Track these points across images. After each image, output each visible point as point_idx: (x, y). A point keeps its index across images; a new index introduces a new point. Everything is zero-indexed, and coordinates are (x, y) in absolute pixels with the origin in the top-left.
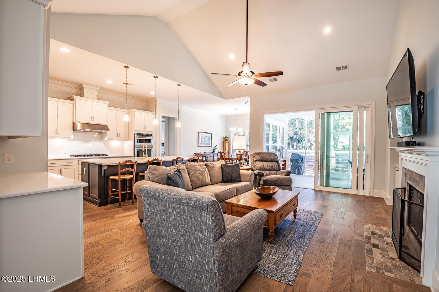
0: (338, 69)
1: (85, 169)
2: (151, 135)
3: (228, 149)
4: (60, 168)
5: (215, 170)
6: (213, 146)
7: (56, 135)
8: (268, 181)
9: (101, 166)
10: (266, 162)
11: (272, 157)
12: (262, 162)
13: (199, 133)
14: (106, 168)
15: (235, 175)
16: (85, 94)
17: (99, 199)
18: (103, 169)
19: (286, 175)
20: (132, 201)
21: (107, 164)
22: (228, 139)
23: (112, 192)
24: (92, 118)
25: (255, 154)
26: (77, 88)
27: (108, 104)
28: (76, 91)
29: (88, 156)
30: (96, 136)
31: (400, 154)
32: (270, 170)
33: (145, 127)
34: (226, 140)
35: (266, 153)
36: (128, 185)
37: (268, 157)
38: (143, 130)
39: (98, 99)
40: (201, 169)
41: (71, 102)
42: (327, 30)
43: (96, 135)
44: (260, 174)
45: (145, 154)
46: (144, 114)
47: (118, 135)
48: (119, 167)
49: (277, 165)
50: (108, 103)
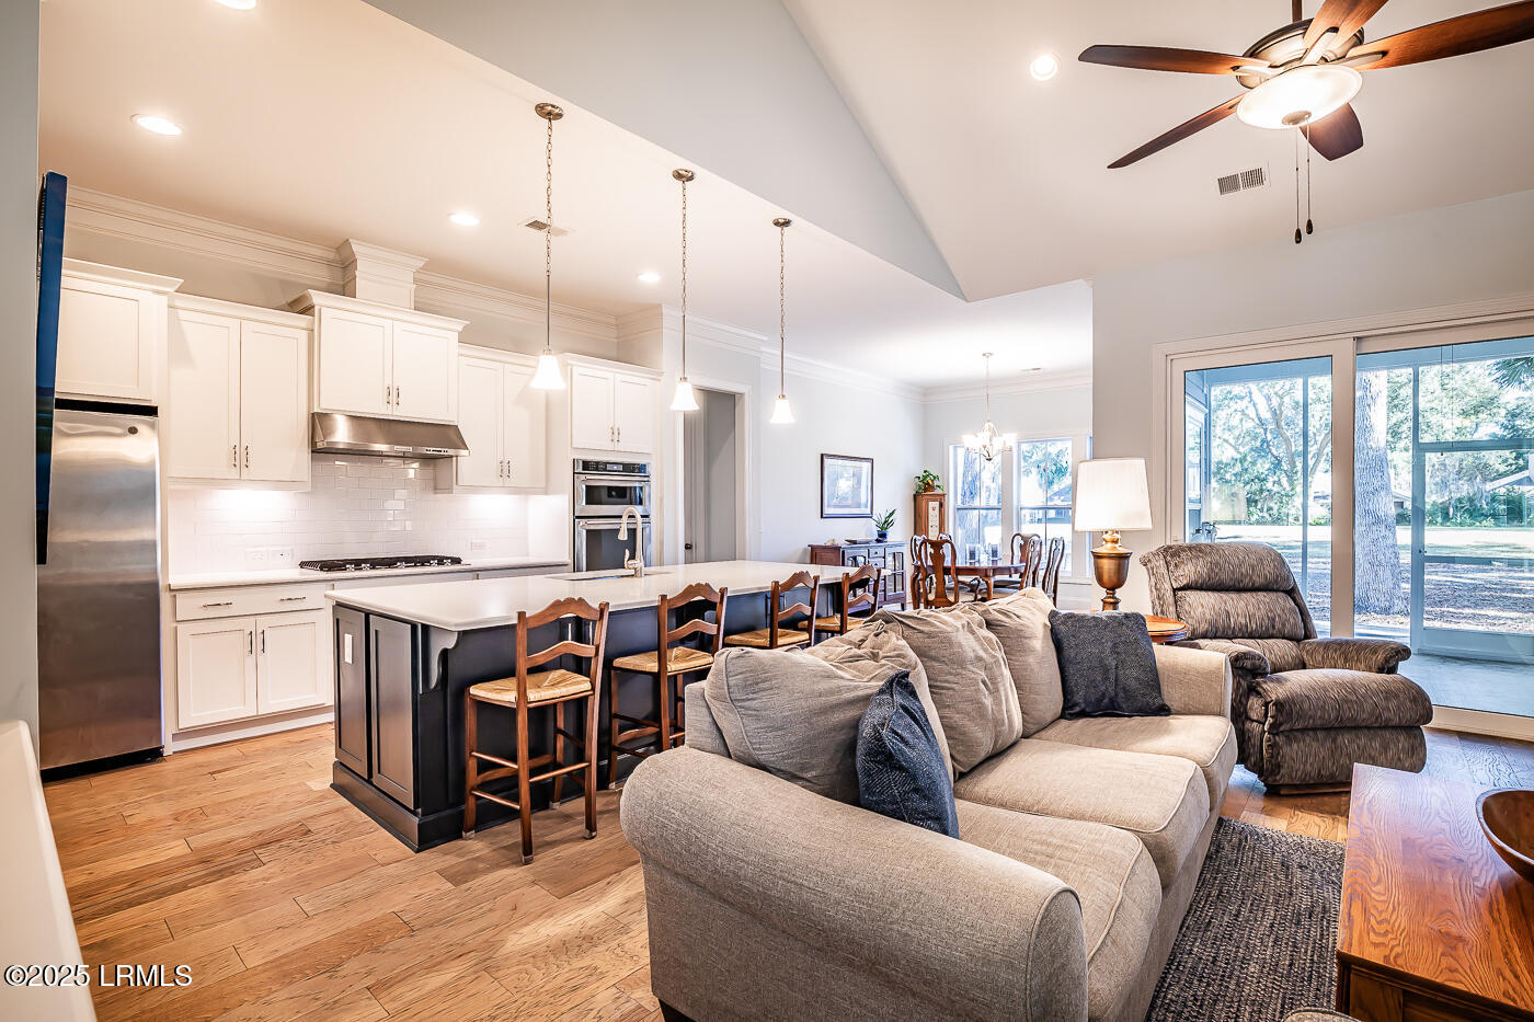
1: (348, 639)
2: (641, 468)
3: (937, 524)
4: (248, 625)
5: (1033, 651)
6: (880, 512)
7: (234, 474)
8: (1306, 706)
9: (422, 633)
10: (1234, 595)
11: (1268, 570)
12: (1216, 594)
13: (826, 460)
14: (450, 643)
15: (1132, 675)
16: (360, 283)
17: (416, 806)
18: (439, 644)
19: (1380, 671)
20: (589, 805)
21: (456, 625)
22: (936, 483)
23: (484, 766)
24: (393, 394)
25: (1172, 553)
26: (330, 263)
27: (460, 333)
28: (323, 274)
29: (375, 563)
30: (411, 473)
32: (1260, 638)
33: (615, 434)
34: (928, 487)
36: (561, 724)
37: (1244, 568)
38: (610, 446)
39: (419, 307)
40: (982, 653)
41: (303, 320)
43: (413, 470)
44: (1248, 664)
45: (632, 557)
46: (610, 375)
47: (505, 470)
48: (522, 633)
49: (1291, 610)
50: (459, 325)
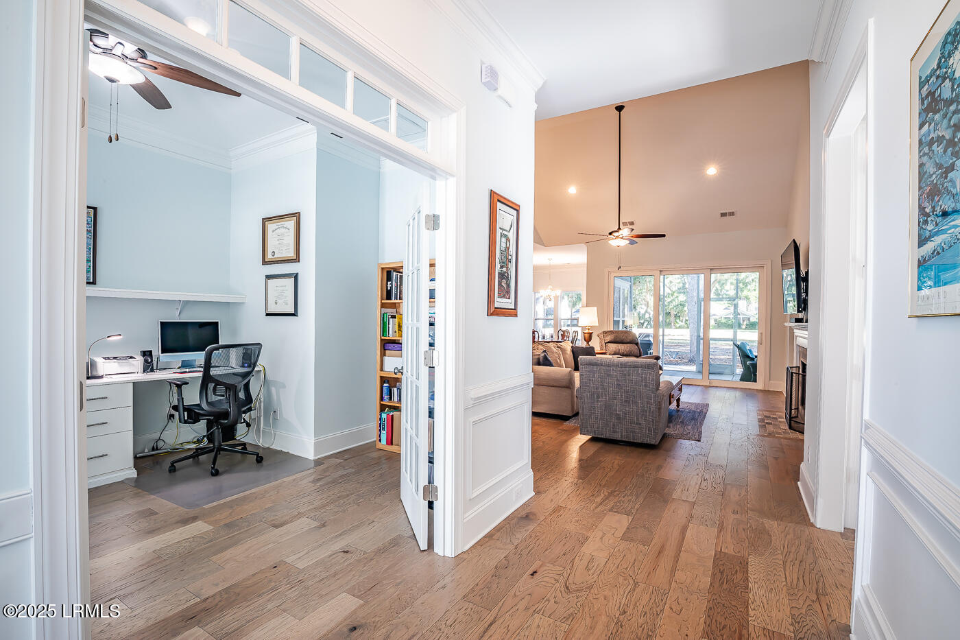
0: (723, 215)
10: (621, 344)
11: (630, 338)
12: (617, 344)
31: (795, 331)
35: (622, 332)
37: (623, 337)
42: (712, 171)
49: (637, 349)
